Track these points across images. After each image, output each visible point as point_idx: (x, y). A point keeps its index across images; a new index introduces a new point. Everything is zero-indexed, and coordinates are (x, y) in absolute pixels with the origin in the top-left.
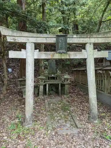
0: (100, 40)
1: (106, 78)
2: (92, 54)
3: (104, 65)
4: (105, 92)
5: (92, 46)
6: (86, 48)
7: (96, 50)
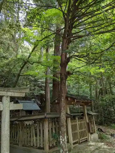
0: (16, 95)
1: (20, 130)
2: (8, 106)
3: (20, 115)
4: (20, 145)
5: (9, 99)
6: (3, 101)
7: (13, 102)
